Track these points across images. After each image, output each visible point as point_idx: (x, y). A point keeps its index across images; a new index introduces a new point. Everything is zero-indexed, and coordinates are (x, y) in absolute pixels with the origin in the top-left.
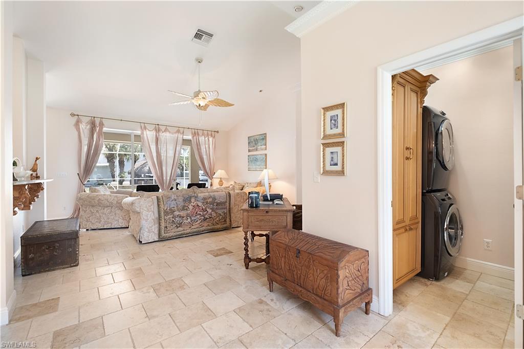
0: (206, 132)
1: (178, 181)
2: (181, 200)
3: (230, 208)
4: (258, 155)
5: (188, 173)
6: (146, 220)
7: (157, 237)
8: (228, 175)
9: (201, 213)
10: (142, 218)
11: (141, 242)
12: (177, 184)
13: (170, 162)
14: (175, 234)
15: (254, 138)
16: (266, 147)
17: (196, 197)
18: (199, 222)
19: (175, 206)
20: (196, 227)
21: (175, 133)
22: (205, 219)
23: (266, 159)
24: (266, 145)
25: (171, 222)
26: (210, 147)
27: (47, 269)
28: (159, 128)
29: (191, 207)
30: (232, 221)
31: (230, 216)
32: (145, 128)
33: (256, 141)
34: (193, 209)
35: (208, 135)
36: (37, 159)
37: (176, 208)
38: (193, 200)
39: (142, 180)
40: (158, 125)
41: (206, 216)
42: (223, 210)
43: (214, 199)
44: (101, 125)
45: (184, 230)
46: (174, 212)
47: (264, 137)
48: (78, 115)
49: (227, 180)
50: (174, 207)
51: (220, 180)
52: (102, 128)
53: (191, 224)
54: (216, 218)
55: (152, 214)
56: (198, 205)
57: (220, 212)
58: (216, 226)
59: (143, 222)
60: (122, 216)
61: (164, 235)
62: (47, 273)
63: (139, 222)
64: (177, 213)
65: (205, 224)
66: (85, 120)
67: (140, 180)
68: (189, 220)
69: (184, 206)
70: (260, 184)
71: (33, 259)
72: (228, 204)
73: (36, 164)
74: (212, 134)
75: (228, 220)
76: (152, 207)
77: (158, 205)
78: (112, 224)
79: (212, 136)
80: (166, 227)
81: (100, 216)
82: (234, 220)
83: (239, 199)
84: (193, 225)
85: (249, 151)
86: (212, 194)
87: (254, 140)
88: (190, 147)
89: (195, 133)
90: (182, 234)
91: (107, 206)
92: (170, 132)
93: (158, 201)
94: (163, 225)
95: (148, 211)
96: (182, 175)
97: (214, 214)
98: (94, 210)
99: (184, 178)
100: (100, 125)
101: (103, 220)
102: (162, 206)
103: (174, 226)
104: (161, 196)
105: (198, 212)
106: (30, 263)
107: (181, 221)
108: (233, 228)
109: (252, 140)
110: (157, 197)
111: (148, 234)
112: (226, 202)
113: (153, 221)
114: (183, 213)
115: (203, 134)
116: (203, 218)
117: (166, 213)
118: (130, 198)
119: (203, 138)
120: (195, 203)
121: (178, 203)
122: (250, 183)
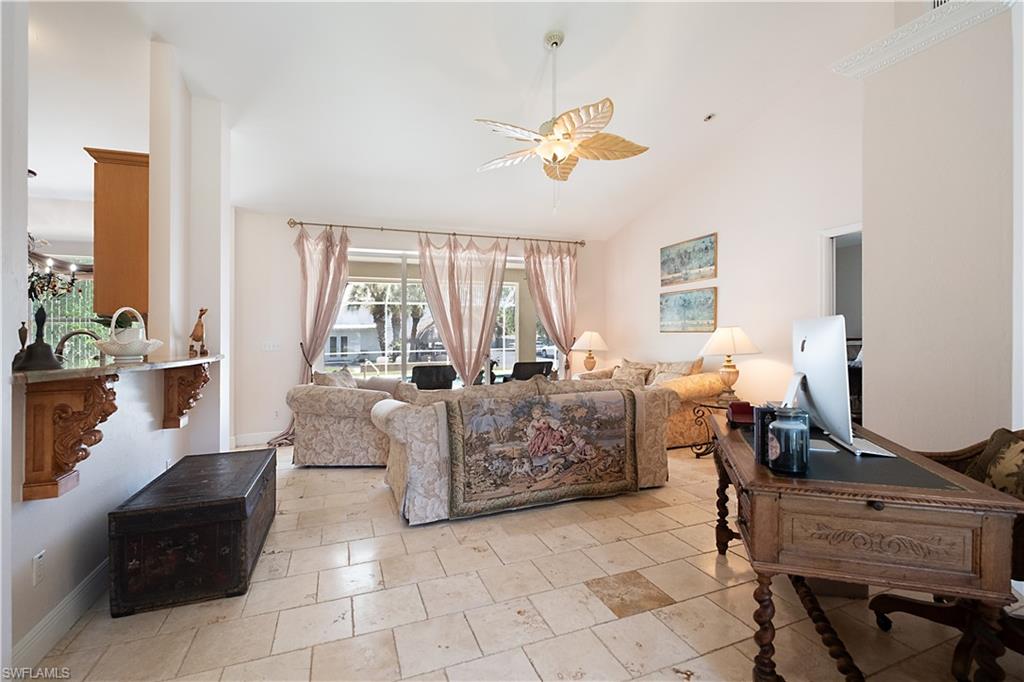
0: (555, 246)
1: (493, 357)
2: (505, 414)
3: (633, 437)
4: (691, 291)
5: (513, 341)
6: (420, 465)
7: (446, 509)
8: (605, 341)
9: (558, 448)
10: (410, 459)
11: (408, 521)
12: (493, 363)
13: (478, 318)
14: (490, 502)
15: (677, 248)
16: (716, 270)
17: (545, 405)
18: (552, 471)
19: (492, 430)
20: (543, 486)
21: (490, 250)
22: (568, 465)
23: (716, 300)
24: (715, 264)
25: (480, 470)
26: (566, 279)
27: (171, 601)
28: (455, 241)
29: (531, 432)
30: (639, 472)
31: (635, 455)
32: (428, 243)
33: (685, 257)
34: (537, 437)
35: (560, 251)
36: (203, 312)
37: (492, 435)
38: (536, 413)
39: (428, 353)
40: (454, 234)
41: (571, 457)
42: (615, 442)
43: (592, 409)
44: (344, 240)
45: (513, 494)
46: (488, 444)
47: (709, 246)
48: (301, 224)
49: (604, 354)
50: (488, 433)
51: (587, 355)
52: (346, 248)
53: (531, 478)
54: (596, 464)
55: (435, 450)
56: (550, 427)
57: (606, 445)
58: (595, 486)
59: (413, 469)
60: (374, 440)
61: (463, 505)
62: (168, 610)
63: (404, 467)
64: (495, 448)
65: (569, 478)
66: (315, 233)
67: (426, 353)
68: (527, 467)
69: (515, 429)
70: (700, 366)
71: (136, 572)
72: (628, 424)
73: (199, 325)
74: (569, 249)
75: (628, 468)
76: (434, 430)
77: (450, 426)
78: (353, 459)
79: (569, 253)
80: (468, 485)
81: (332, 438)
82: (644, 469)
83: (658, 411)
84: (536, 482)
85: (664, 283)
86: (586, 396)
87: (680, 256)
88: (517, 284)
89: (532, 249)
90: (508, 505)
91: (346, 418)
92: (478, 249)
93: (448, 414)
94: (461, 478)
95: (426, 441)
96: (498, 344)
97: (591, 452)
98: (320, 424)
99: (504, 349)
100: (341, 242)
101: (336, 448)
102: (458, 429)
103: (489, 482)
104: (455, 401)
105: (551, 447)
106: (130, 583)
107: (507, 470)
108: (642, 489)
109: (673, 256)
110: (448, 404)
111: (425, 500)
112: (624, 418)
113: (435, 467)
114: (510, 448)
115: (550, 250)
116: (562, 461)
117: (469, 448)
118: (393, 401)
119: (550, 260)
120: (542, 421)
121: (500, 420)
122: (670, 364)
